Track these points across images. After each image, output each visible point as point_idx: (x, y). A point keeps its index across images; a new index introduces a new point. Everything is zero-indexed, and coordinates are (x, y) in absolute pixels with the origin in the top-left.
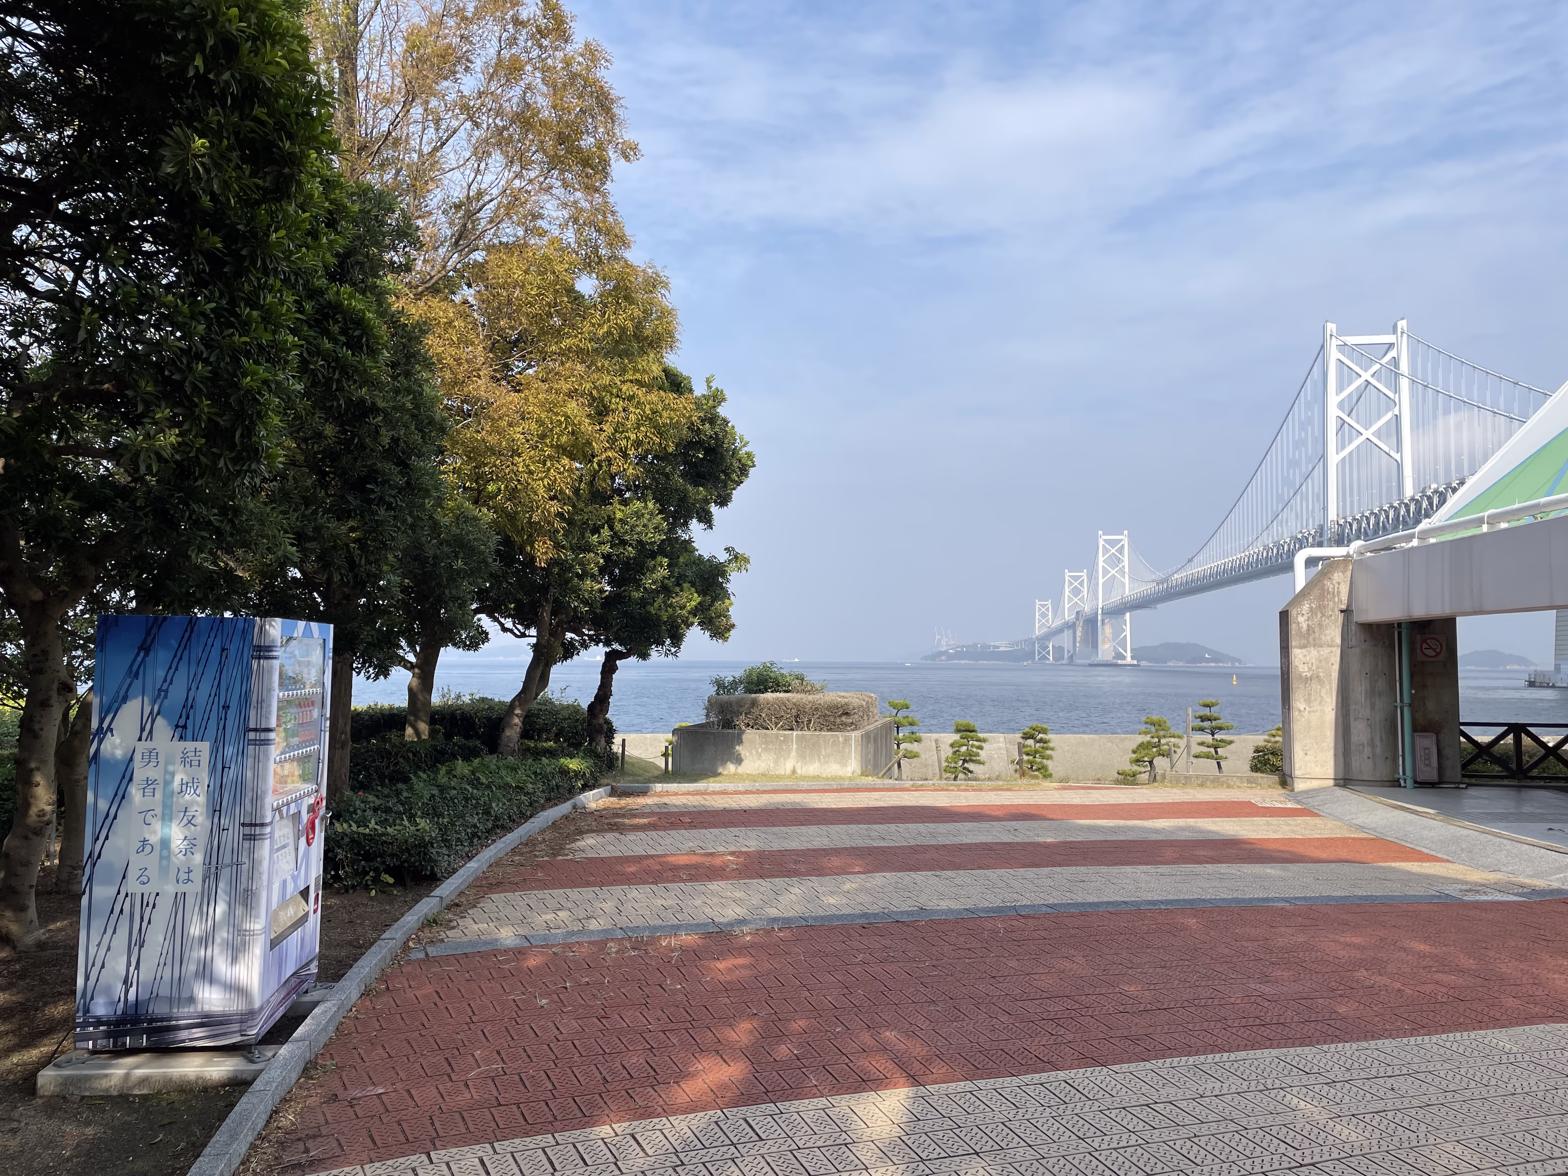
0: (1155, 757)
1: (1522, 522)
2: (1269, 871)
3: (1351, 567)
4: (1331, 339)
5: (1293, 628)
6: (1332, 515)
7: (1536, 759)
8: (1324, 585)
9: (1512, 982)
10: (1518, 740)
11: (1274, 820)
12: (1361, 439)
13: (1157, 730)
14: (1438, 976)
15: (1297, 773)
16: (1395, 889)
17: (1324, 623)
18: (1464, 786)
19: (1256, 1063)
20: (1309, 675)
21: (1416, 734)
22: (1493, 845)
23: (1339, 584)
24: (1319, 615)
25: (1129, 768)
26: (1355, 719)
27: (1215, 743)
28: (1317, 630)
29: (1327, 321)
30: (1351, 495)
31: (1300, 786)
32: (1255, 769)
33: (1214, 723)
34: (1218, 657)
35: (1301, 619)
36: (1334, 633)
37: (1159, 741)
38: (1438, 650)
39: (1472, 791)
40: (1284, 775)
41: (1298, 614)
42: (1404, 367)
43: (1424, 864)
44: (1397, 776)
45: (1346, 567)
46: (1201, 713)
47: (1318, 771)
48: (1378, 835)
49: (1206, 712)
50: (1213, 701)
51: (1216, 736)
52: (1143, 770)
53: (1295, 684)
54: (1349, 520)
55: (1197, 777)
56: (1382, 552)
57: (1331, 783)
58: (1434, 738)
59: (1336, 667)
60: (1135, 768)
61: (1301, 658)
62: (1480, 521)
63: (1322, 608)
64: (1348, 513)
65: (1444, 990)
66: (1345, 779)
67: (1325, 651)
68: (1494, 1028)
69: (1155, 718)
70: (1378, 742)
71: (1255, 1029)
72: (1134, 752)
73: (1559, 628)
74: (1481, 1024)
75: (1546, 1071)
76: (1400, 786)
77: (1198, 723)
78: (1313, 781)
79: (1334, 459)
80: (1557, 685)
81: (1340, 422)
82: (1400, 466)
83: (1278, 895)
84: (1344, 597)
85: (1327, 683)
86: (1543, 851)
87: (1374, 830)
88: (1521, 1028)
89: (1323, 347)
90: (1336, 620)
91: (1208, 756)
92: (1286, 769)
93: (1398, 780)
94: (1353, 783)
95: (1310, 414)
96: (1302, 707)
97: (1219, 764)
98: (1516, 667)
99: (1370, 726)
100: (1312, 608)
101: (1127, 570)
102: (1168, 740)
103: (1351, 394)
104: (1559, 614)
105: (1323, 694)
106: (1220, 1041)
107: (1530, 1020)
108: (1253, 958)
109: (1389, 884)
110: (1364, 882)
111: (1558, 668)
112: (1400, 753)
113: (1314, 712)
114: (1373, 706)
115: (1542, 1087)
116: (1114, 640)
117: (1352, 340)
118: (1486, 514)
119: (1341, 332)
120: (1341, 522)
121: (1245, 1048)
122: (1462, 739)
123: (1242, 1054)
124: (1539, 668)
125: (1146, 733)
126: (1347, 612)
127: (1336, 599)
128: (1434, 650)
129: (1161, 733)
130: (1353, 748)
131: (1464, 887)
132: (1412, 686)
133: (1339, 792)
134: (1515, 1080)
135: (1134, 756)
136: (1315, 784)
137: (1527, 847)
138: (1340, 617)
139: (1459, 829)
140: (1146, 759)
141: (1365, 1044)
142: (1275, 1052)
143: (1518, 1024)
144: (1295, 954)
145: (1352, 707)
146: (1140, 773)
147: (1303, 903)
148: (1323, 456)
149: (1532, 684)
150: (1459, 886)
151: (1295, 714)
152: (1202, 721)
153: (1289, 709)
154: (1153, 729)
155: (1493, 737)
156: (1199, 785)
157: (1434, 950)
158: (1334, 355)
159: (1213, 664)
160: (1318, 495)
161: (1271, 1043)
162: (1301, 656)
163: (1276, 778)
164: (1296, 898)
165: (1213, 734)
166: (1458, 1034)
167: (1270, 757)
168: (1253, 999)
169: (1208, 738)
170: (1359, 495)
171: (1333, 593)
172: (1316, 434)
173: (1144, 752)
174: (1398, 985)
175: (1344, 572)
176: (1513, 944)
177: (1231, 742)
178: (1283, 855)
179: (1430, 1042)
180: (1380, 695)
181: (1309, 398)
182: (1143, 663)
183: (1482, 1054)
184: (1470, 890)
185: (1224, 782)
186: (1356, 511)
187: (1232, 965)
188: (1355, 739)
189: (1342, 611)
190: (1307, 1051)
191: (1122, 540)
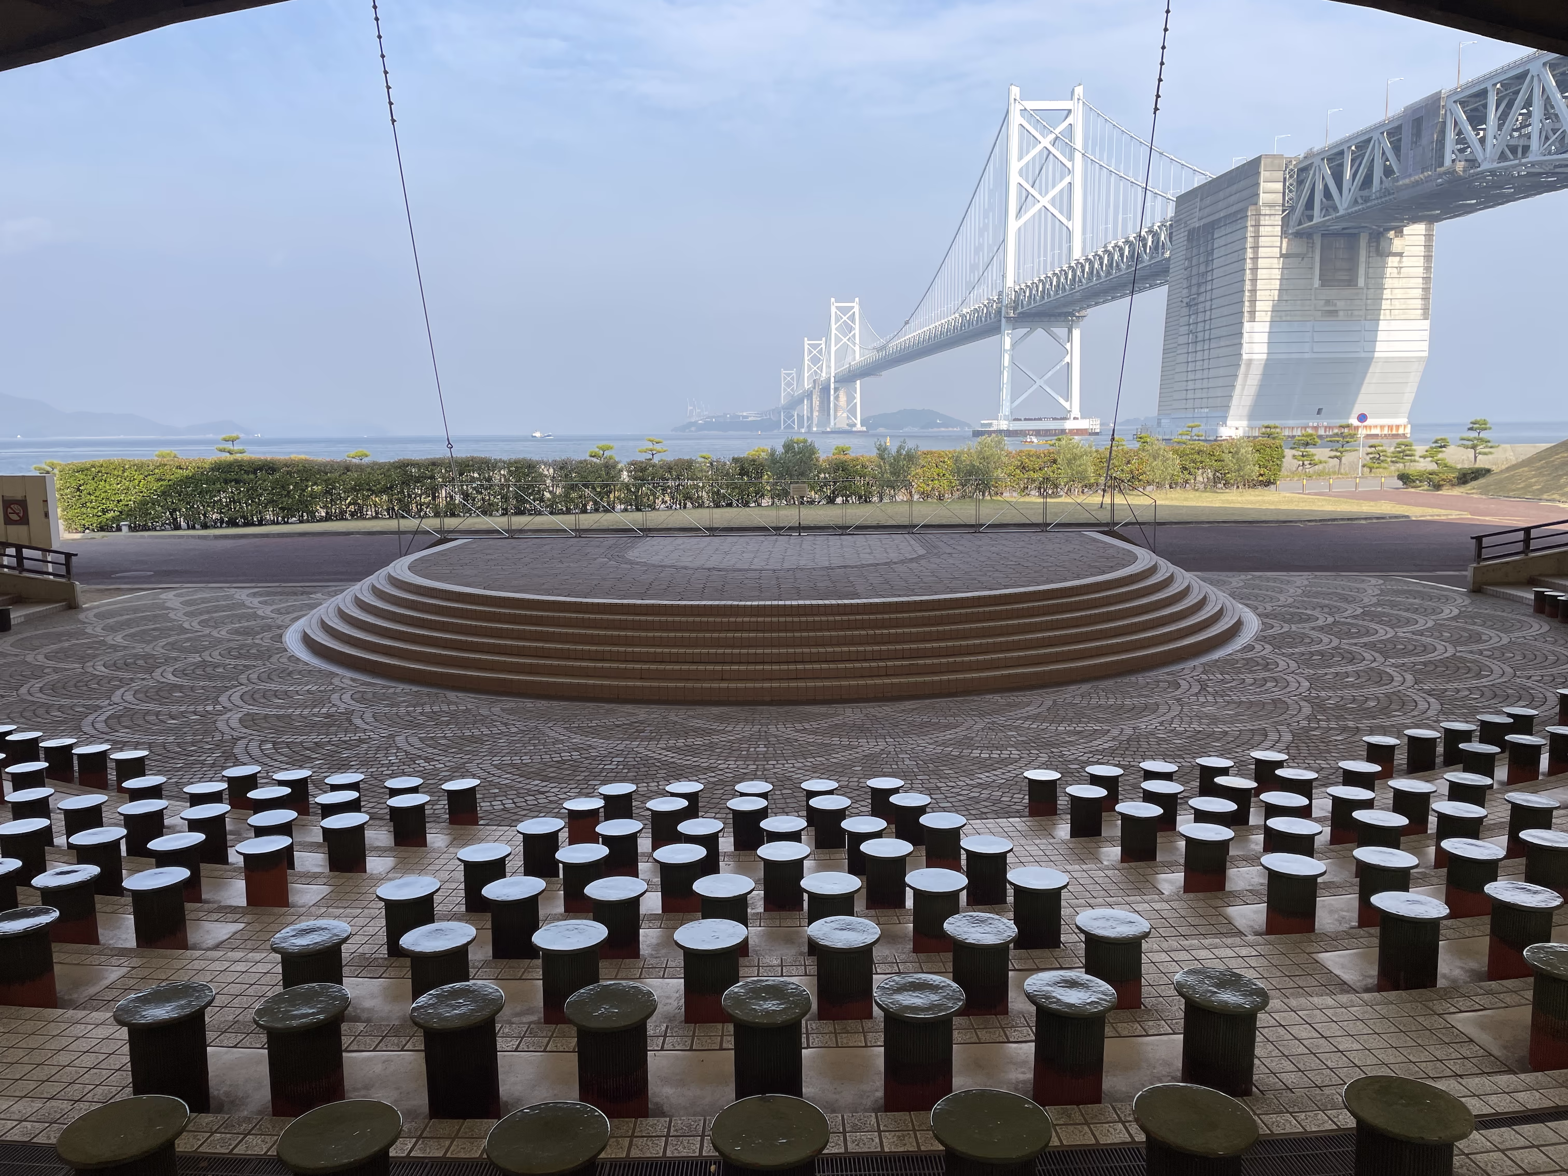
4: (1015, 103)
6: (1010, 282)
12: (1037, 207)
29: (1011, 85)
34: (948, 423)
42: (1079, 134)
79: (1013, 226)
82: (1071, 234)
89: (1008, 110)
101: (857, 337)
103: (1031, 161)
116: (848, 408)
148: (1003, 223)
158: (1016, 119)
159: (945, 429)
182: (872, 428)
191: (853, 307)
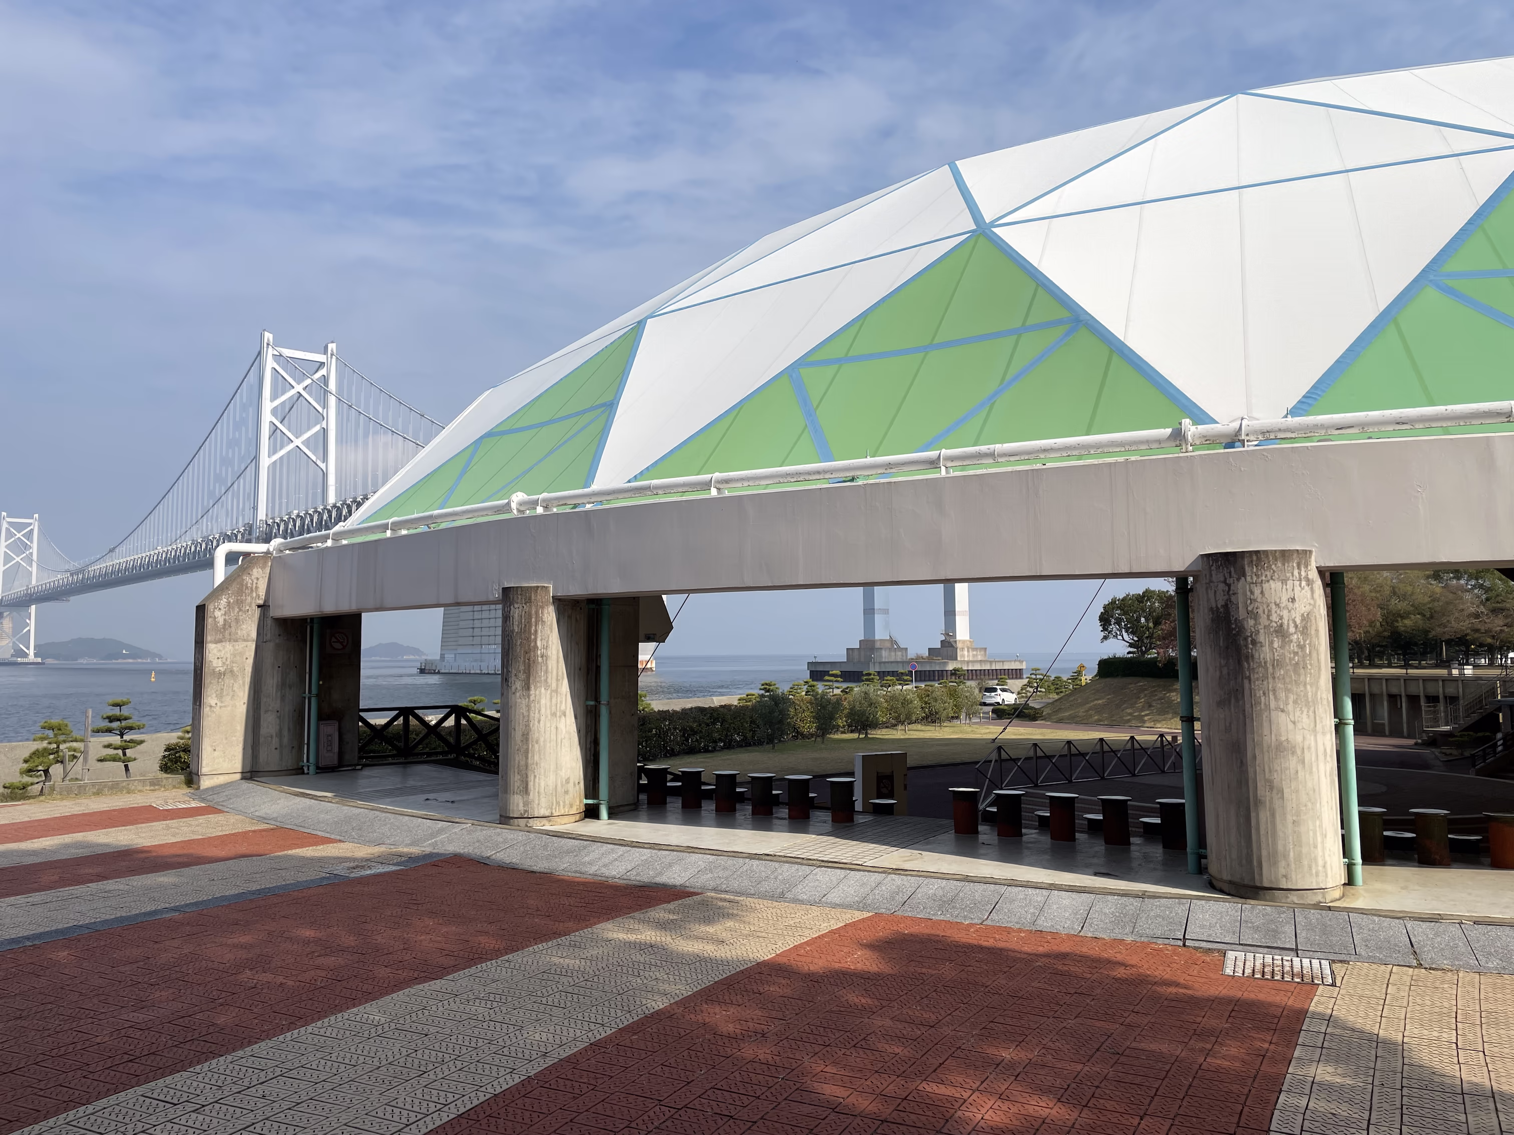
0: (51, 765)
1: (419, 530)
2: (161, 879)
3: (270, 564)
4: (268, 347)
5: (209, 622)
6: (262, 515)
7: (421, 736)
8: (243, 580)
9: (386, 951)
10: (406, 721)
11: (173, 823)
12: (291, 446)
13: (56, 735)
14: (320, 961)
15: (205, 770)
16: (289, 877)
17: (241, 618)
18: (360, 767)
19: (117, 1108)
20: (222, 669)
21: (321, 722)
22: (380, 820)
23: (258, 579)
24: (237, 610)
25: (17, 779)
26: (266, 712)
27: (124, 744)
28: (233, 624)
29: (264, 330)
30: (280, 498)
31: (206, 783)
32: (165, 768)
33: (124, 723)
34: (136, 653)
35: (218, 614)
36: (250, 628)
37: (58, 747)
38: (345, 644)
39: (367, 772)
40: (191, 773)
41: (215, 608)
42: (332, 386)
43: (318, 848)
44: (301, 764)
45: (265, 563)
46: (110, 714)
47: (226, 766)
48: (278, 824)
49: (116, 711)
50: (124, 700)
51: (126, 737)
52: (36, 780)
53: (207, 679)
54: (277, 520)
55: (93, 785)
56: (300, 551)
57: (238, 776)
58: (337, 725)
59: (251, 661)
60: (26, 779)
61: (215, 654)
62: (385, 527)
63: (239, 603)
64: (277, 514)
65: (323, 974)
66: (251, 772)
67: (240, 646)
68: (366, 1002)
69: (55, 721)
70: (285, 733)
71: (120, 1068)
72: (26, 761)
73: (445, 624)
74: (354, 1001)
75: (409, 1035)
76: (303, 773)
77: (106, 724)
78: (220, 777)
79: (265, 461)
80: (441, 671)
81: (273, 428)
82: (325, 475)
83: (167, 905)
84: (262, 592)
85: (240, 678)
86: (420, 820)
87: (275, 819)
88: (389, 997)
89: (259, 353)
90: (253, 615)
91: (114, 759)
92: (193, 767)
93: (302, 768)
94: (260, 774)
95: (244, 415)
96: (213, 703)
97: (126, 767)
98: (412, 657)
99: (279, 717)
100: (229, 603)
101: (35, 557)
102: (68, 745)
103: (284, 403)
104: (447, 612)
105: (235, 689)
106: (77, 1093)
107: (397, 986)
108: (130, 983)
109: (283, 873)
110: (258, 876)
111: (442, 656)
112: (306, 742)
113: (225, 706)
114: (283, 698)
115: (404, 1051)
116: (14, 635)
117: (287, 352)
118: (391, 521)
119: (277, 344)
120: (270, 522)
121: (107, 1094)
122: (360, 724)
123: (103, 1102)
124: (429, 658)
125: (42, 739)
126: (264, 607)
127: (254, 595)
128: (341, 643)
129: (61, 738)
130: (262, 740)
131: (352, 865)
132: (321, 676)
133: (246, 785)
134: (381, 1052)
135: (26, 766)
136: (221, 780)
137: (407, 818)
138: (257, 612)
139: (352, 809)
140: (40, 768)
141: (240, 1053)
142: (140, 1090)
143: (387, 994)
144: (177, 969)
145: (264, 700)
146: (32, 784)
147: (194, 909)
148: (255, 457)
149: (422, 671)
150: (347, 864)
151: (206, 710)
152: (111, 721)
153: (200, 705)
154: (50, 733)
155: (388, 719)
156: (94, 794)
157: (318, 935)
158: (270, 364)
159: (131, 661)
160: (249, 495)
161: (138, 1079)
162: (215, 651)
163: (182, 777)
164: (187, 905)
165: (122, 735)
166: (333, 1018)
167: (182, 754)
168: (123, 1032)
169: (116, 740)
170: (288, 498)
171: (252, 588)
172: (250, 436)
173: (37, 761)
174: (280, 979)
175: (263, 568)
176: (389, 913)
177: (141, 742)
178: (180, 860)
179: (306, 1033)
180: (290, 687)
181: (244, 400)
182: (49, 661)
183: (353, 1033)
184: (357, 867)
185: (123, 787)
186: (284, 513)
187: (103, 997)
188: (264, 731)
189: (259, 606)
190: (177, 1079)
191: (30, 524)
